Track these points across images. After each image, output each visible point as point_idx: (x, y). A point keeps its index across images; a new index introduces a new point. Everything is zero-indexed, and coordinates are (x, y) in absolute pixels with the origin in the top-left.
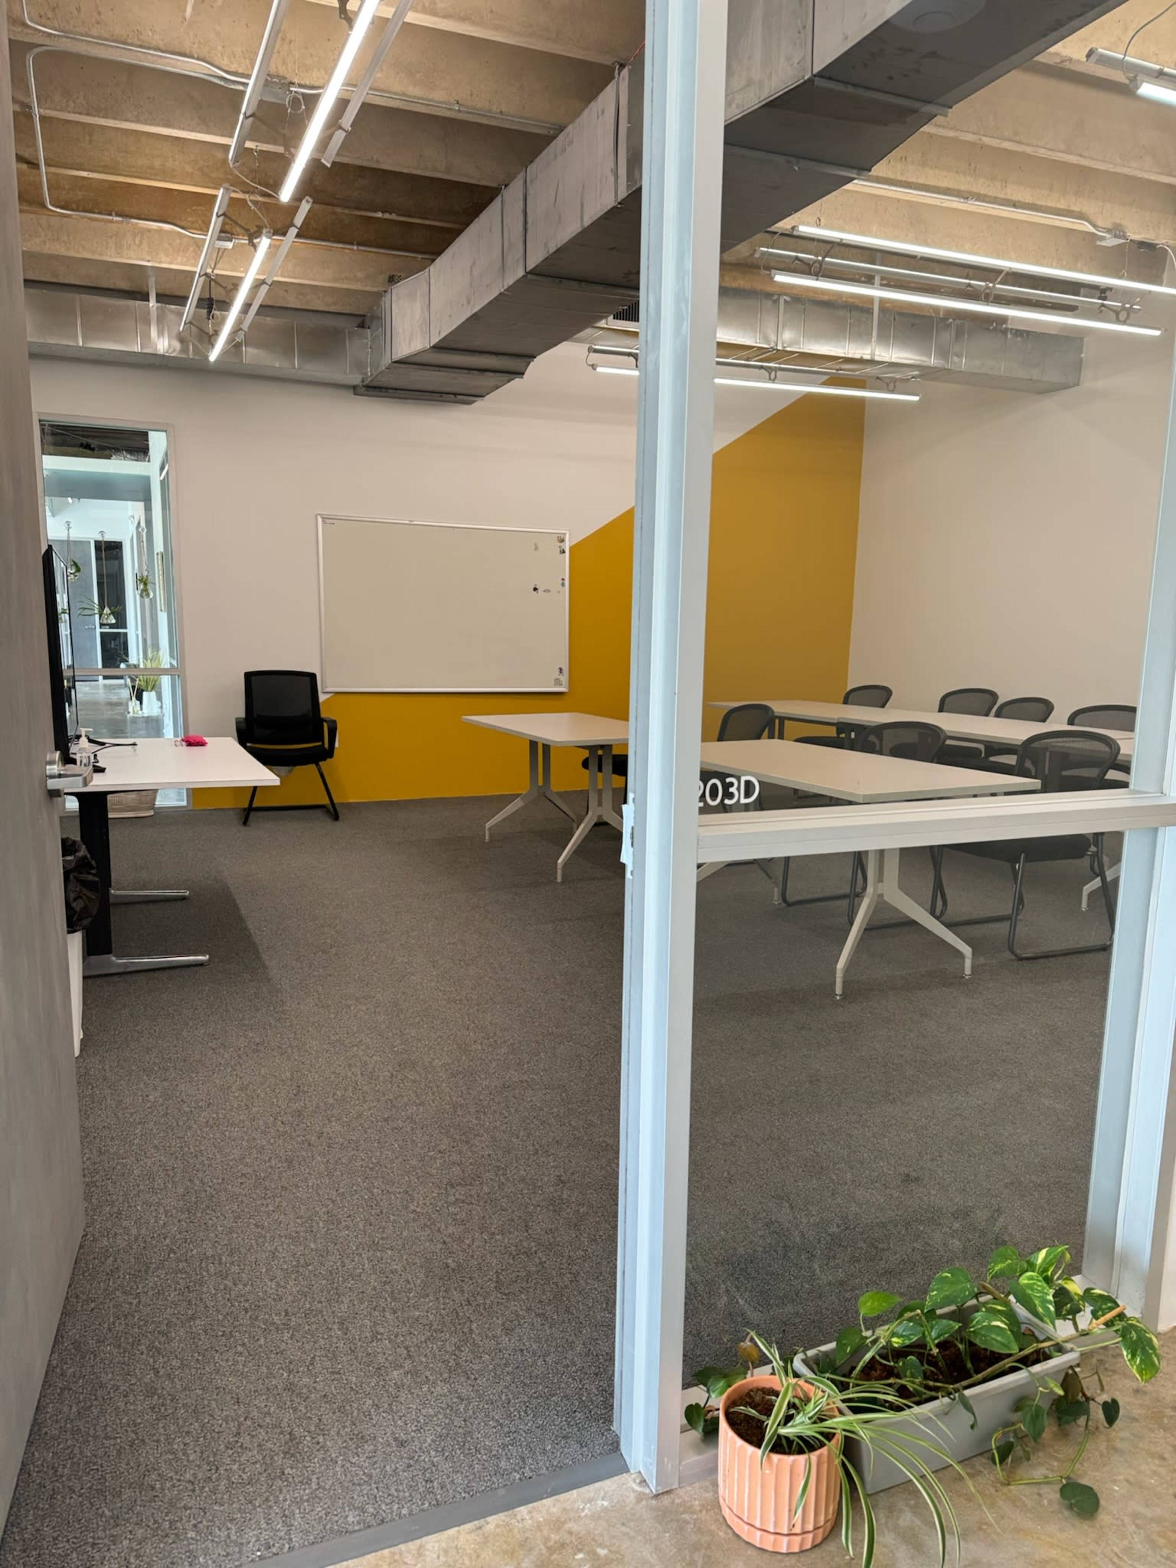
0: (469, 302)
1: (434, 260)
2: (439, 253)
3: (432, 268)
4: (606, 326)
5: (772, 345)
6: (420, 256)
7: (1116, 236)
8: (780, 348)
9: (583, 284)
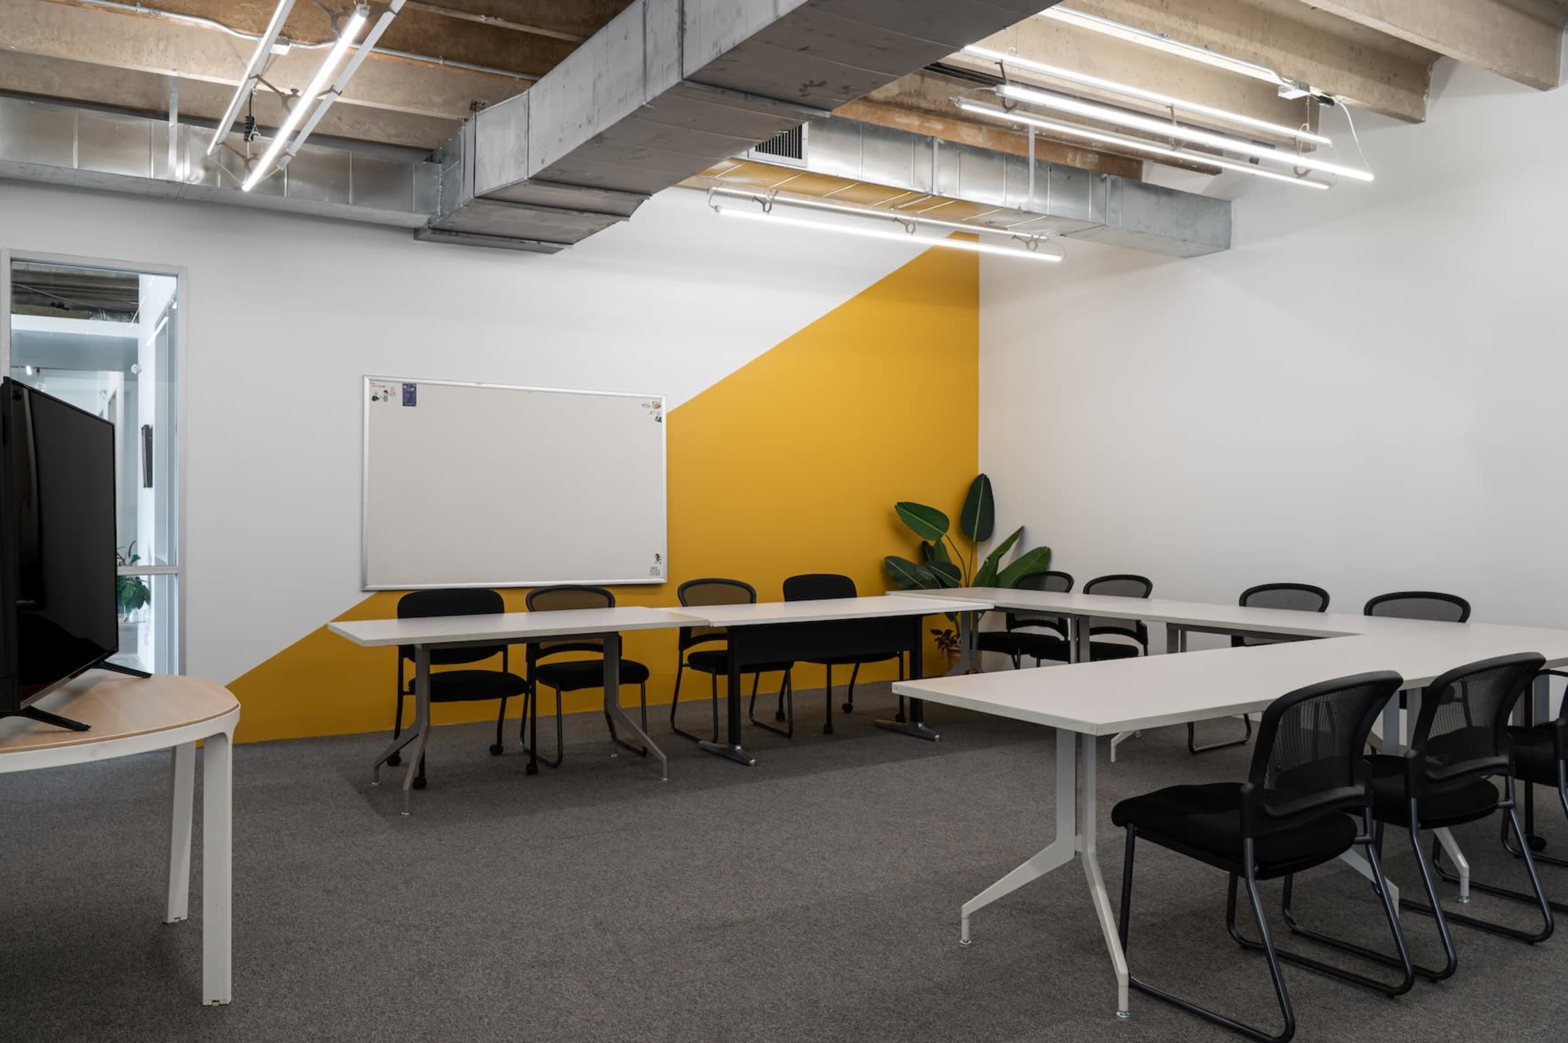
0: (590, 121)
1: (536, 81)
2: (542, 75)
3: (533, 90)
4: (746, 158)
5: (928, 190)
6: (518, 76)
7: (1301, 88)
8: (935, 193)
9: (749, 97)
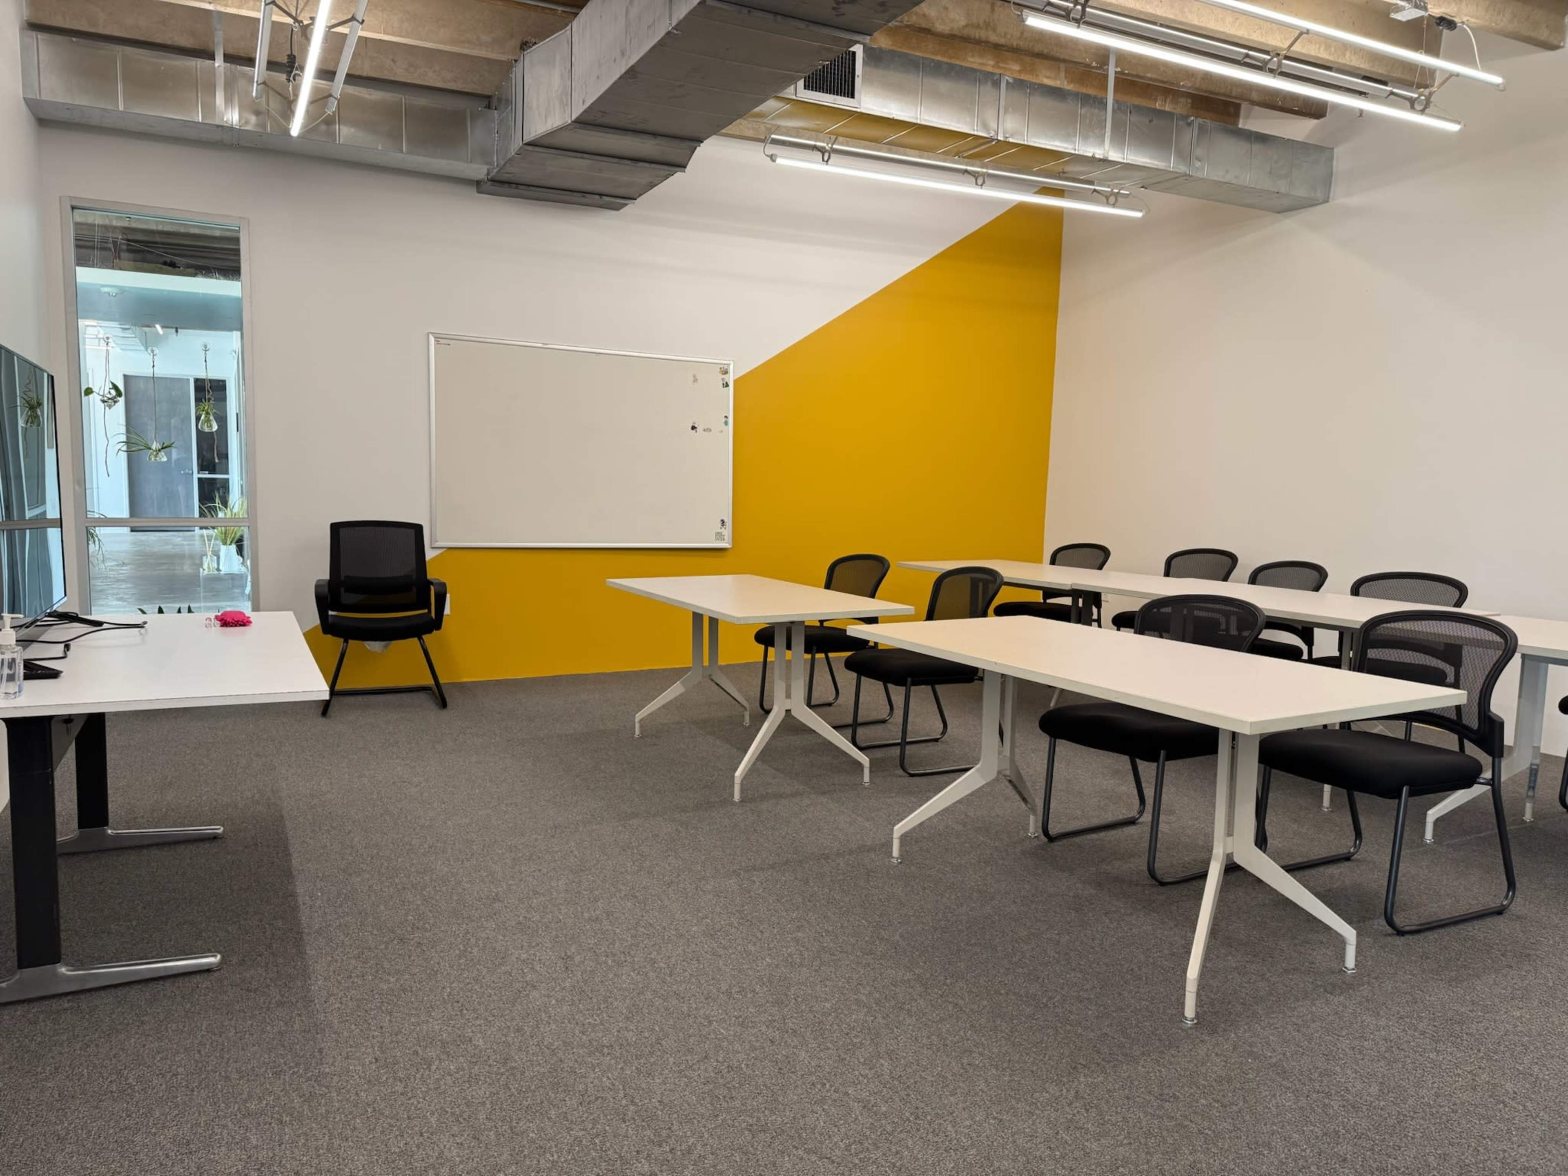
0: (623, 54)
1: (576, 14)
2: (581, 7)
3: (575, 23)
4: (794, 97)
5: (992, 134)
6: (560, 9)
7: (1417, 6)
8: (1001, 138)
9: (779, 18)
